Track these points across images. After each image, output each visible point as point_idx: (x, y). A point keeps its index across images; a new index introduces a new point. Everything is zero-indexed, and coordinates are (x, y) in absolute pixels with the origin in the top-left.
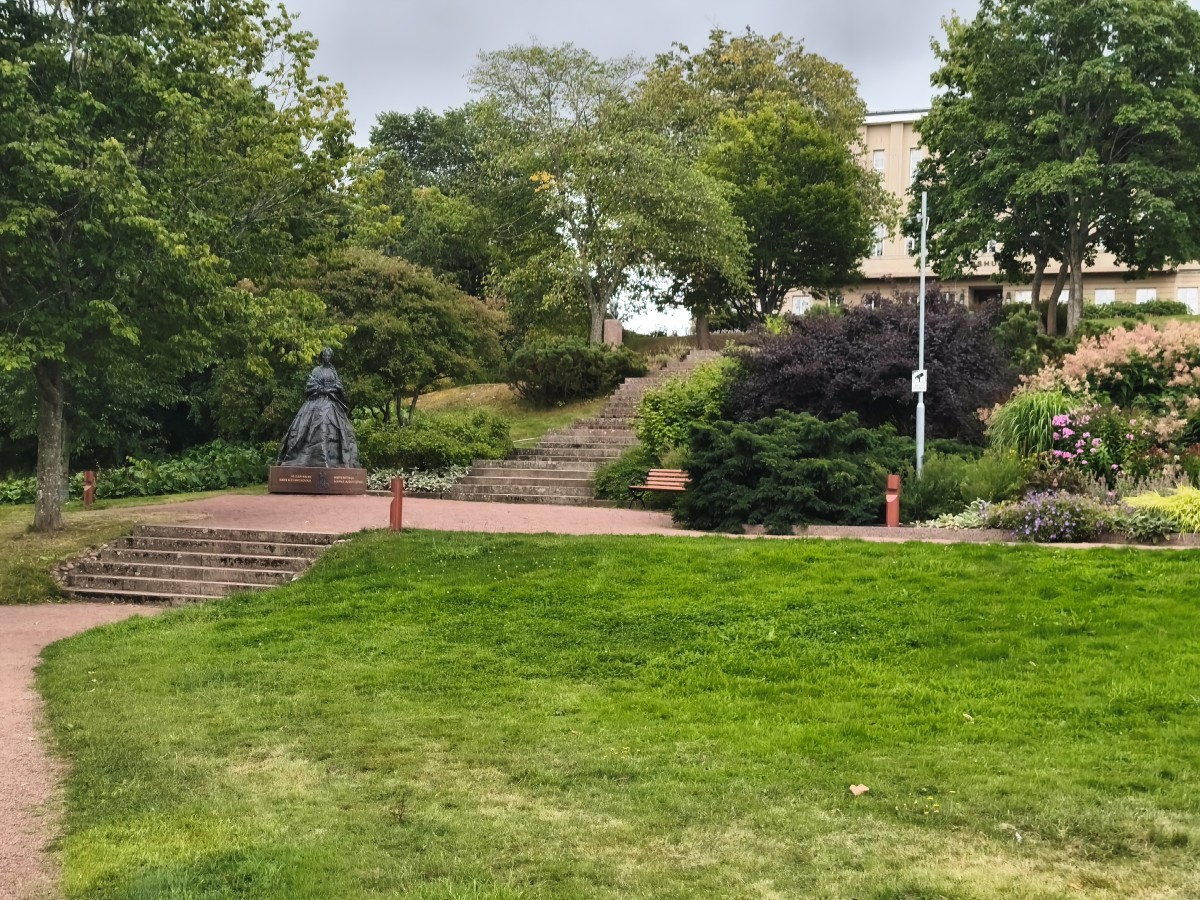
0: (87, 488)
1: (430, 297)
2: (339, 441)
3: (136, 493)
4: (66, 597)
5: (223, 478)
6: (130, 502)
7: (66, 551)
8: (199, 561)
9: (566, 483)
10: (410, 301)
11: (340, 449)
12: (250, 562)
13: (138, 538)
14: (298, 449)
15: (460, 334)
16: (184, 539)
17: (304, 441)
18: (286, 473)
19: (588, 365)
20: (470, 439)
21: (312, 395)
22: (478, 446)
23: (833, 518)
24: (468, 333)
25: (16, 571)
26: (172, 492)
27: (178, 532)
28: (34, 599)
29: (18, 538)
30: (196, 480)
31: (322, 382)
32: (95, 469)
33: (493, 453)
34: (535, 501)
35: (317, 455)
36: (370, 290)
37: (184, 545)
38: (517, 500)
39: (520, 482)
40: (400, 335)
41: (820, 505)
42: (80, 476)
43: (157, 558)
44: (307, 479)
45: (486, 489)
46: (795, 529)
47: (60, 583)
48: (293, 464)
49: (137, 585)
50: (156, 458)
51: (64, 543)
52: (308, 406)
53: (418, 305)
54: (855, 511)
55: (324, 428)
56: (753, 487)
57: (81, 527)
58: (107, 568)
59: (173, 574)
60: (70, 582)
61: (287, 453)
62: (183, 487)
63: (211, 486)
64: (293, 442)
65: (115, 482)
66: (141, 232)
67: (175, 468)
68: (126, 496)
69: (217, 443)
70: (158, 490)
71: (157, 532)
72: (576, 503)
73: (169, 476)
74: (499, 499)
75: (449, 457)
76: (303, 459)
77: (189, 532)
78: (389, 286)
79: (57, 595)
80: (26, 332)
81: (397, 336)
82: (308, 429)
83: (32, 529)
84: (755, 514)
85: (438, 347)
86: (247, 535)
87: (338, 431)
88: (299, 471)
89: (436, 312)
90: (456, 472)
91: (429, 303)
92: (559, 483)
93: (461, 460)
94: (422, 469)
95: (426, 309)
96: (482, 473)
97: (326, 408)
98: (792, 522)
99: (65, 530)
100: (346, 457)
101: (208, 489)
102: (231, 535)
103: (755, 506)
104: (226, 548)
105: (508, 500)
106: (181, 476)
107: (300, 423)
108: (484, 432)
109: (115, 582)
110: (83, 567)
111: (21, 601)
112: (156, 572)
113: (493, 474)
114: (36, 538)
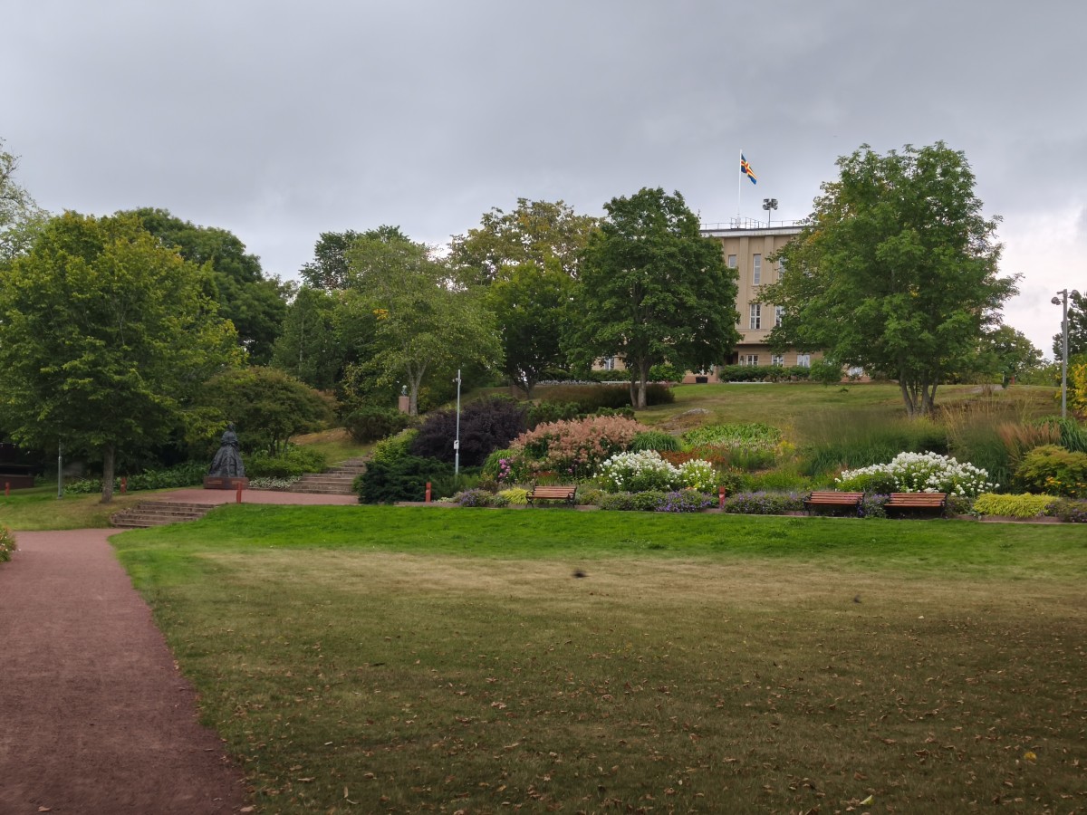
0: (122, 486)
1: (292, 392)
2: (235, 465)
3: (146, 488)
4: (114, 526)
5: (188, 481)
6: (142, 492)
7: (114, 510)
8: (164, 514)
9: (342, 485)
10: (282, 395)
11: (236, 468)
12: (183, 514)
13: (142, 506)
14: (216, 469)
15: (308, 410)
16: (159, 506)
17: (219, 465)
18: (211, 480)
19: (384, 422)
20: (303, 463)
21: (223, 444)
22: (306, 467)
23: (410, 499)
24: (312, 409)
25: (96, 517)
26: (163, 487)
27: (157, 503)
28: (103, 527)
29: (96, 505)
30: (175, 482)
31: (228, 438)
32: (126, 475)
33: (313, 470)
34: (326, 493)
35: (225, 471)
36: (261, 389)
37: (159, 508)
38: (318, 492)
39: (322, 484)
40: (275, 412)
41: (404, 493)
42: (119, 479)
43: (149, 513)
44: (220, 482)
45: (306, 487)
46: (395, 503)
47: (112, 521)
48: (214, 476)
49: (140, 522)
50: (158, 469)
51: (113, 507)
52: (222, 449)
53: (284, 397)
54: (416, 496)
55: (228, 459)
56: (383, 486)
57: (120, 502)
58: (130, 517)
59: (154, 518)
60: (116, 521)
61: (212, 470)
62: (169, 485)
63: (181, 485)
64: (214, 466)
65: (137, 483)
66: (144, 395)
67: (166, 476)
68: (142, 489)
69: (191, 462)
70: (157, 486)
71: (149, 503)
72: (344, 494)
73: (162, 480)
74: (310, 492)
75: (290, 472)
76: (218, 474)
77: (161, 503)
78: (271, 387)
79: (110, 526)
80: (102, 430)
81: (272, 413)
82: (221, 459)
83: (101, 502)
84: (382, 497)
85: (294, 417)
86: (183, 505)
87: (235, 461)
88: (217, 479)
89: (293, 399)
90: (293, 479)
91: (291, 395)
92: (339, 485)
93: (296, 473)
94: (278, 477)
95: (289, 398)
96: (306, 479)
97: (230, 450)
98: (394, 500)
99: (114, 503)
100: (238, 472)
101: (181, 486)
102: (177, 504)
103: (382, 494)
104: (175, 509)
105: (314, 492)
106: (168, 480)
107: (218, 457)
108: (310, 460)
109: (132, 522)
110: (121, 516)
111: (98, 527)
112: (147, 518)
113: (312, 480)
114: (103, 506)
